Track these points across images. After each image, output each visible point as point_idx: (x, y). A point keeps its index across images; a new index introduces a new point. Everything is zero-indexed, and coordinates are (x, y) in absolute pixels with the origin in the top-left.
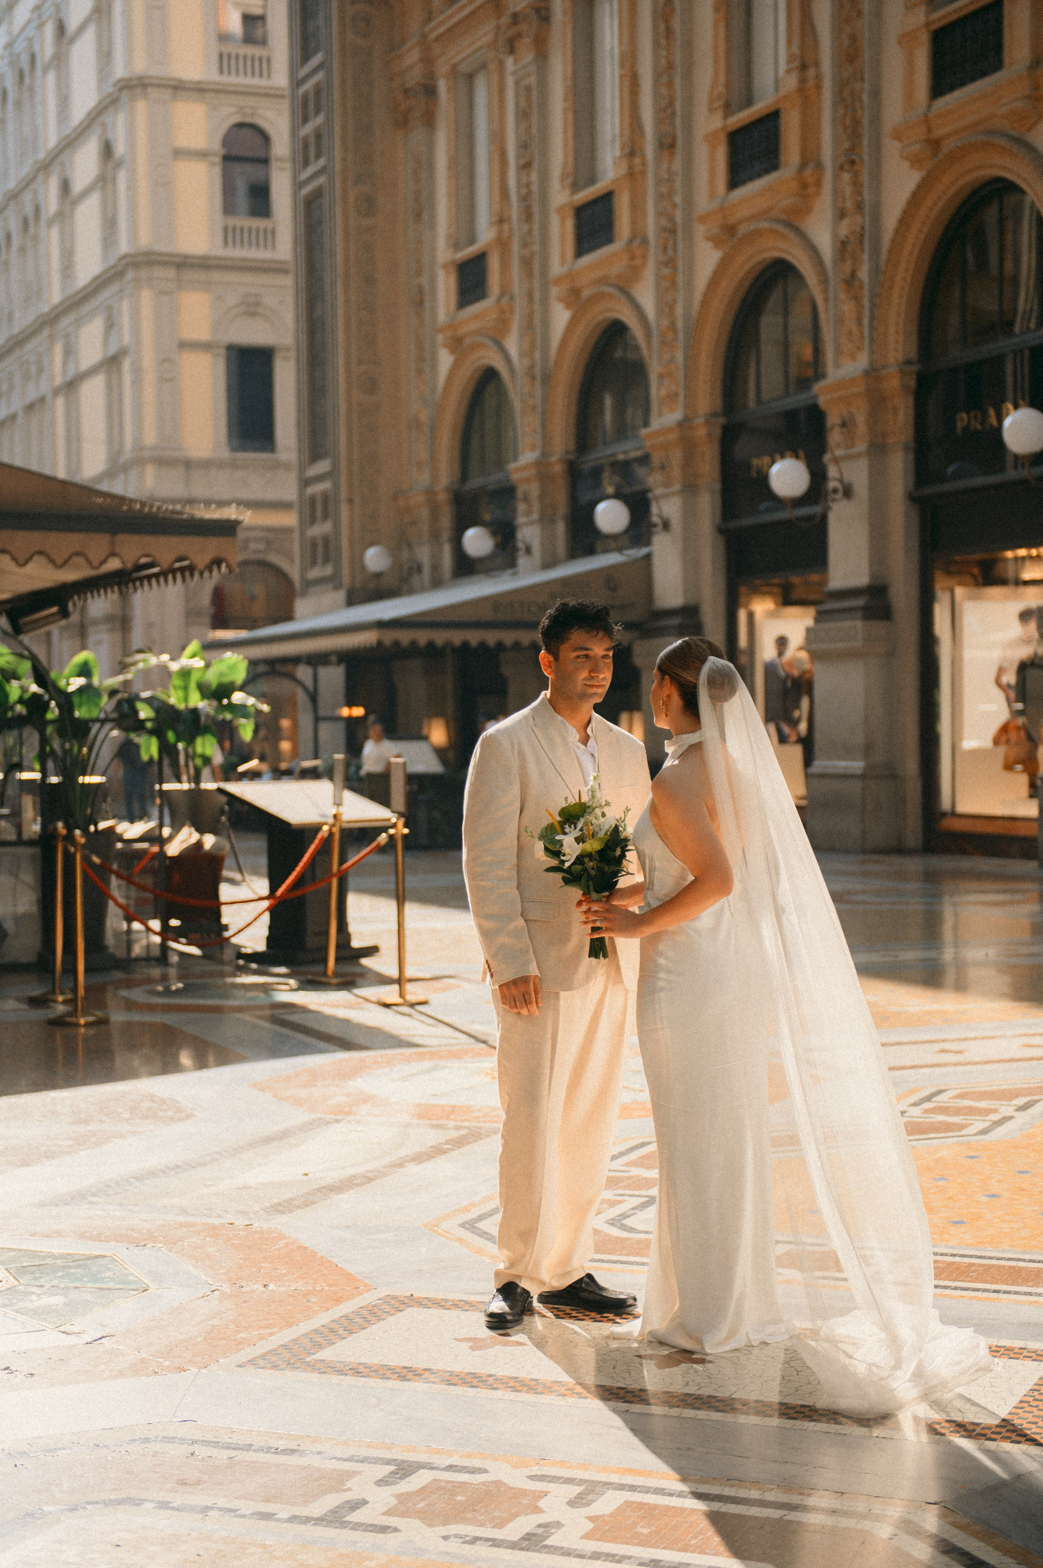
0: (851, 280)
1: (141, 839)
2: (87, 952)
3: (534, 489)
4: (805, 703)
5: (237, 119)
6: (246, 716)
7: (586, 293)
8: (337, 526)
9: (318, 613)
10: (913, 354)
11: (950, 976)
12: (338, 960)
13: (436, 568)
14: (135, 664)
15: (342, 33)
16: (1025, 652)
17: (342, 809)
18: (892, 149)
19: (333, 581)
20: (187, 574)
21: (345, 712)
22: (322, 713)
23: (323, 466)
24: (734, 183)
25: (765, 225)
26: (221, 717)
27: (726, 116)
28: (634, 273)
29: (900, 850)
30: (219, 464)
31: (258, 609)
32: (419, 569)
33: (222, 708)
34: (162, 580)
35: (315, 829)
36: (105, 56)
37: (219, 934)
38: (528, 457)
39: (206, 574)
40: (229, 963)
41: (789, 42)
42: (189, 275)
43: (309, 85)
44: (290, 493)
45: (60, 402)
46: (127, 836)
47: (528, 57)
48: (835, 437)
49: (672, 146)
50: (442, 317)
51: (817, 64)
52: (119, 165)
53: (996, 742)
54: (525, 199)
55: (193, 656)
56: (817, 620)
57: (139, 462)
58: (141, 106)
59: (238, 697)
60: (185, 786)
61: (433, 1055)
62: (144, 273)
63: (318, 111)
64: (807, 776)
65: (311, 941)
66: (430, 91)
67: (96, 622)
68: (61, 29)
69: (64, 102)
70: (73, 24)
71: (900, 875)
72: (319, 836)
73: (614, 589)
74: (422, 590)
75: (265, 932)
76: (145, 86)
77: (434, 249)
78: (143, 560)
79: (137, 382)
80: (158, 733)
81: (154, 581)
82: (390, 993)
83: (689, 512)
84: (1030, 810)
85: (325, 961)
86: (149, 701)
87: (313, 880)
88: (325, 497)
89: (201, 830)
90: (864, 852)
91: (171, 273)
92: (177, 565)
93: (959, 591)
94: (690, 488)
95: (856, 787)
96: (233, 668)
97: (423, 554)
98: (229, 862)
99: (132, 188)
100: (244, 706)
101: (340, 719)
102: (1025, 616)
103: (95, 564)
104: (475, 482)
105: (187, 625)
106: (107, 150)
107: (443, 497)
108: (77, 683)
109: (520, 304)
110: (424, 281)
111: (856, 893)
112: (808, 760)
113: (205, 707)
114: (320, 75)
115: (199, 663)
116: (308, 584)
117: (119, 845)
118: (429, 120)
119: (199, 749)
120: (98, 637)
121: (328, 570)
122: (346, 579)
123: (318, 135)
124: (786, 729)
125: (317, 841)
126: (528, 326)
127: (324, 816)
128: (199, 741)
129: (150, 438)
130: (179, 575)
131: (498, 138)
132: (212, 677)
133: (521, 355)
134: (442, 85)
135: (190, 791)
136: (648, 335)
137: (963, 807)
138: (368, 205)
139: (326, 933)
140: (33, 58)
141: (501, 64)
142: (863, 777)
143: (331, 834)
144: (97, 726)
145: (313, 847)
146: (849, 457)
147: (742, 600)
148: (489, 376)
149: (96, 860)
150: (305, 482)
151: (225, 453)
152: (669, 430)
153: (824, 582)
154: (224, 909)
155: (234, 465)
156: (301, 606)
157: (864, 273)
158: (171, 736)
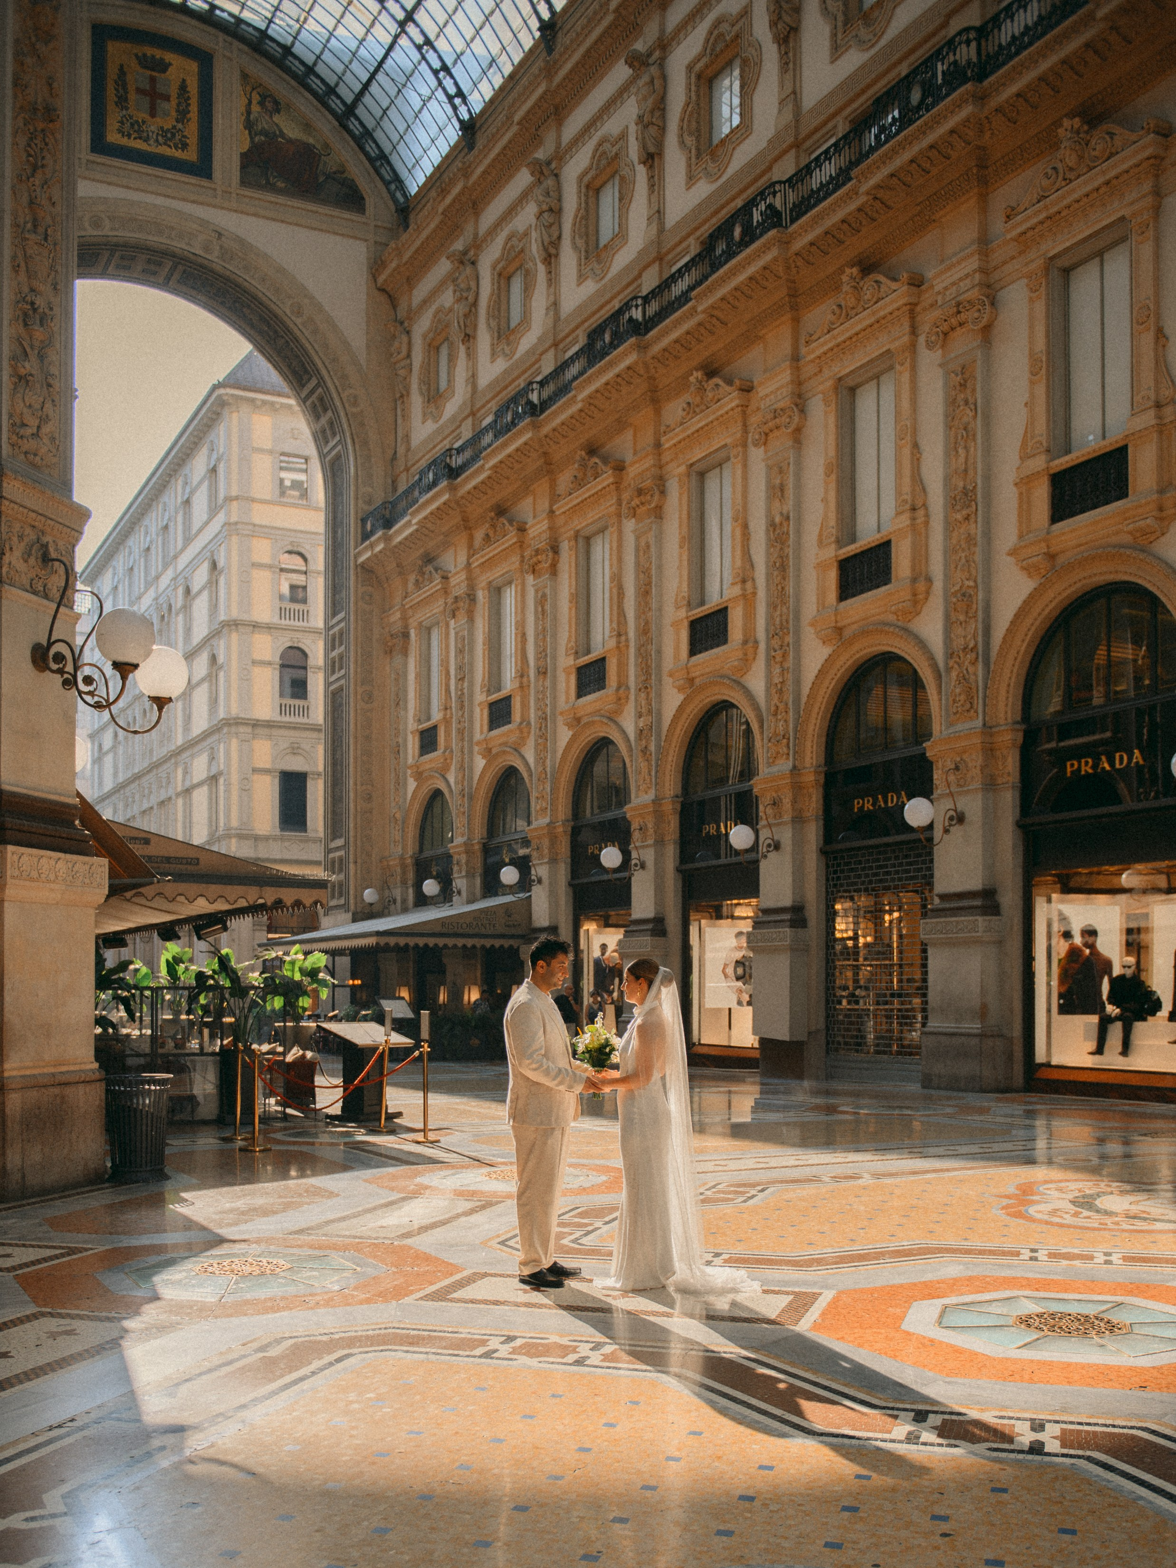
0: (645, 751)
1: (268, 1053)
3: (463, 858)
4: (617, 981)
5: (289, 644)
6: (326, 986)
7: (494, 751)
8: (347, 877)
9: (335, 926)
10: (679, 792)
12: (385, 1119)
13: (404, 901)
14: (263, 956)
15: (356, 603)
16: (740, 954)
17: (389, 1038)
18: (667, 681)
19: (345, 907)
21: (351, 982)
23: (340, 842)
24: (579, 695)
25: (597, 718)
26: (312, 986)
27: (576, 658)
28: (523, 740)
30: (275, 838)
32: (395, 901)
33: (313, 981)
35: (374, 1049)
36: (214, 607)
37: (313, 1104)
38: (459, 840)
40: (320, 1121)
41: (611, 621)
42: (259, 731)
43: (336, 629)
44: (319, 856)
45: (180, 801)
46: (259, 1051)
47: (462, 619)
48: (636, 835)
49: (545, 673)
50: (410, 761)
51: (626, 634)
52: (221, 667)
54: (460, 698)
55: (296, 953)
56: (625, 936)
57: (229, 836)
58: (234, 636)
59: (321, 975)
60: (291, 1024)
61: (453, 1167)
62: (233, 729)
63: (341, 644)
66: (406, 635)
68: (188, 591)
69: (188, 631)
70: (195, 589)
72: (377, 1052)
73: (509, 916)
74: (397, 914)
75: (340, 1104)
76: (236, 625)
77: (406, 724)
79: (228, 791)
82: (420, 1137)
83: (553, 875)
85: (379, 1120)
88: (341, 859)
89: (304, 1049)
91: (249, 729)
93: (704, 922)
94: (553, 861)
97: (397, 893)
98: (320, 1066)
99: (228, 681)
100: (324, 981)
101: (347, 986)
102: (739, 935)
103: (251, 902)
104: (427, 854)
106: (213, 659)
107: (409, 861)
109: (457, 754)
110: (400, 740)
112: (618, 1013)
114: (343, 624)
116: (329, 909)
118: (405, 652)
121: (342, 901)
122: (352, 907)
123: (341, 657)
124: (606, 996)
125: (376, 1055)
126: (462, 768)
129: (235, 823)
131: (444, 664)
133: (456, 783)
134: (413, 633)
135: (294, 1026)
136: (531, 775)
137: (705, 1041)
138: (369, 697)
140: (170, 607)
141: (447, 625)
143: (384, 1051)
145: (373, 1058)
146: (643, 847)
147: (582, 923)
148: (437, 794)
150: (328, 851)
151: (278, 832)
152: (542, 828)
153: (629, 915)
155: (282, 839)
156: (324, 922)
157: (652, 748)
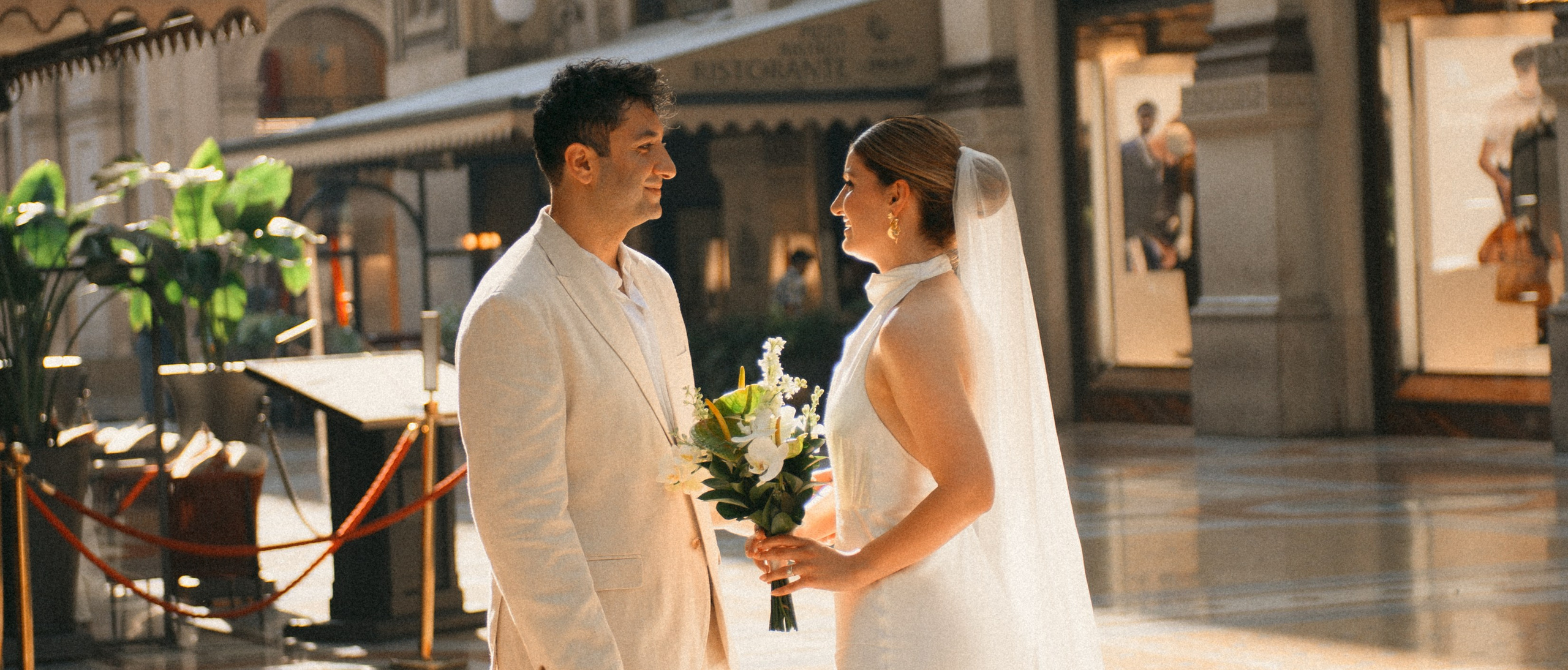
1: (131, 454)
2: (37, 633)
4: (1185, 204)
6: (296, 255)
9: (425, 87)
11: (1424, 623)
12: (438, 632)
13: (605, 12)
14: (116, 178)
16: (1525, 116)
17: (437, 397)
19: (445, 36)
20: (193, 36)
21: (470, 242)
22: (433, 245)
26: (253, 258)
29: (1338, 432)
31: (333, 84)
32: (580, 15)
33: (254, 244)
34: (154, 46)
35: (398, 427)
37: (258, 597)
39: (221, 35)
40: (275, 643)
46: (110, 449)
53: (1484, 258)
55: (207, 164)
56: (1197, 76)
59: (278, 226)
60: (199, 368)
64: (1194, 320)
65: (399, 605)
67: (80, 113)
71: (1342, 472)
72: (403, 439)
73: (881, 36)
74: (586, 46)
75: (328, 593)
78: (120, 17)
80: (152, 286)
81: (142, 48)
84: (1538, 362)
85: (418, 634)
86: (134, 238)
87: (400, 505)
89: (224, 436)
90: (1283, 435)
92: (173, 23)
93: (1418, 24)
95: (1270, 332)
96: (267, 180)
98: (272, 481)
100: (288, 240)
101: (461, 253)
102: (1522, 59)
103: (44, 23)
105: (222, 113)
108: (31, 210)
111: (1258, 502)
112: (1193, 293)
113: (228, 244)
115: (214, 174)
116: (408, 43)
117: (99, 464)
119: (219, 309)
120: (83, 137)
121: (437, 21)
122: (465, 33)
124: (1158, 248)
125: (399, 448)
127: (414, 407)
128: (218, 296)
130: (179, 38)
132: (236, 196)
135: (208, 374)
137: (1435, 362)
139: (419, 592)
142: (1278, 318)
143: (421, 436)
144: (52, 278)
145: (394, 456)
147: (1083, 47)
149: (48, 488)
153: (1208, 16)
154: (264, 558)
156: (397, 77)
158: (172, 292)
